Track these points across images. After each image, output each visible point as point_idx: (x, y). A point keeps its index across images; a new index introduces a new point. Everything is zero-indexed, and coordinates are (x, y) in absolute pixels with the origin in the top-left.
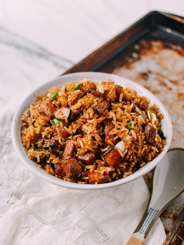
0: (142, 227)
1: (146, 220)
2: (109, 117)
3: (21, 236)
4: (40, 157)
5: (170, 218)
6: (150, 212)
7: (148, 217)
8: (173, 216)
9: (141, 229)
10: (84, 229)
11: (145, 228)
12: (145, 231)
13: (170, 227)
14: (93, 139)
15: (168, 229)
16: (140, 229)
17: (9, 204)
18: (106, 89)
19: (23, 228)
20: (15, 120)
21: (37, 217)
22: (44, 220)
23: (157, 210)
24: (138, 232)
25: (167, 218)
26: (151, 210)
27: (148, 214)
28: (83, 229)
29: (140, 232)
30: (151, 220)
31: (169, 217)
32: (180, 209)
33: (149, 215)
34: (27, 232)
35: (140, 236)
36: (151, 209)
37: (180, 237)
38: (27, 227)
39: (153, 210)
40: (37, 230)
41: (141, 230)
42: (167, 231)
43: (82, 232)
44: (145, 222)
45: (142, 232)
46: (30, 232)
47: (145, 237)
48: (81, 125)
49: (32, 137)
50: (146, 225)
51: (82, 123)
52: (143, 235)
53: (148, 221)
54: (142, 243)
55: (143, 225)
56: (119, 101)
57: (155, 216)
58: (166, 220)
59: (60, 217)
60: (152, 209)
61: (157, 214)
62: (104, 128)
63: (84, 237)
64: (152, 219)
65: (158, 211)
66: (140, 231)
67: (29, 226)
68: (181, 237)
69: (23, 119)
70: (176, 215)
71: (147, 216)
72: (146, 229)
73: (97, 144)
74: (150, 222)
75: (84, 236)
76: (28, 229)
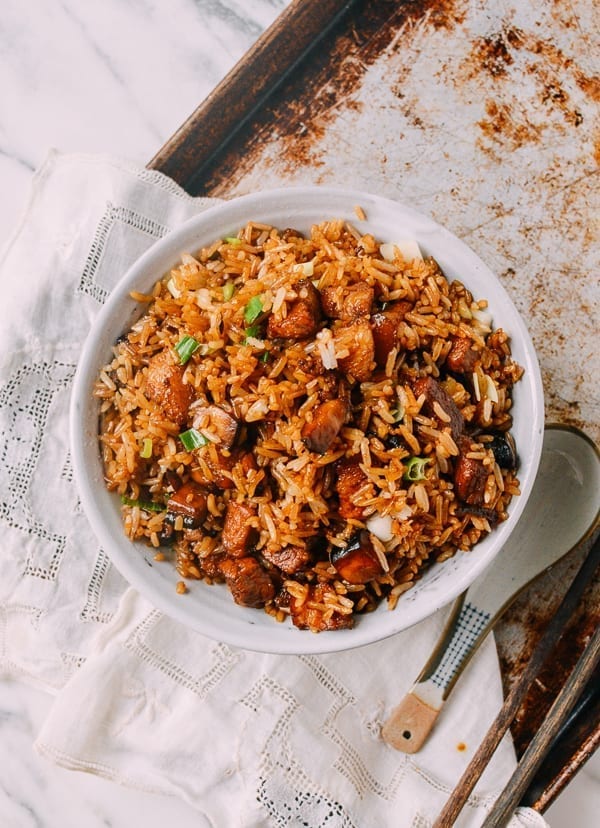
0: (440, 667)
1: (452, 645)
2: (350, 453)
3: (126, 719)
4: (159, 534)
5: (521, 621)
6: (466, 618)
7: (457, 635)
8: (530, 615)
9: (437, 672)
10: (286, 697)
11: (446, 669)
12: (447, 678)
13: (515, 652)
14: (306, 508)
15: (510, 657)
16: (433, 673)
17: (87, 620)
18: (344, 354)
19: (130, 697)
20: (78, 406)
21: (163, 664)
22: (183, 669)
23: (485, 614)
24: (429, 682)
25: (512, 621)
26: (469, 612)
27: (460, 625)
28: (283, 697)
29: (434, 681)
30: (465, 647)
31: (517, 620)
32: (550, 595)
33: (460, 629)
34: (140, 710)
35: (433, 692)
36: (468, 607)
37: (540, 683)
38: (139, 696)
39: (474, 611)
40: (167, 702)
41: (437, 676)
42: (508, 662)
43: (281, 707)
44: (449, 651)
45: (438, 680)
46: (148, 709)
47: (445, 698)
48: (271, 460)
49: (131, 474)
50: (450, 661)
51: (272, 455)
52: (441, 691)
53: (457, 649)
54: (435, 714)
55: (443, 662)
56: (385, 373)
57: (476, 634)
58: (508, 630)
59: (222, 654)
60: (472, 607)
61: (483, 627)
62: (335, 481)
63: (284, 728)
64: (468, 642)
65: (487, 617)
66: (434, 677)
67: (145, 693)
68: (543, 683)
69: (100, 393)
70: (537, 614)
71: (456, 631)
72: (450, 673)
73: (316, 525)
74: (462, 652)
75: (284, 725)
76: (142, 699)
